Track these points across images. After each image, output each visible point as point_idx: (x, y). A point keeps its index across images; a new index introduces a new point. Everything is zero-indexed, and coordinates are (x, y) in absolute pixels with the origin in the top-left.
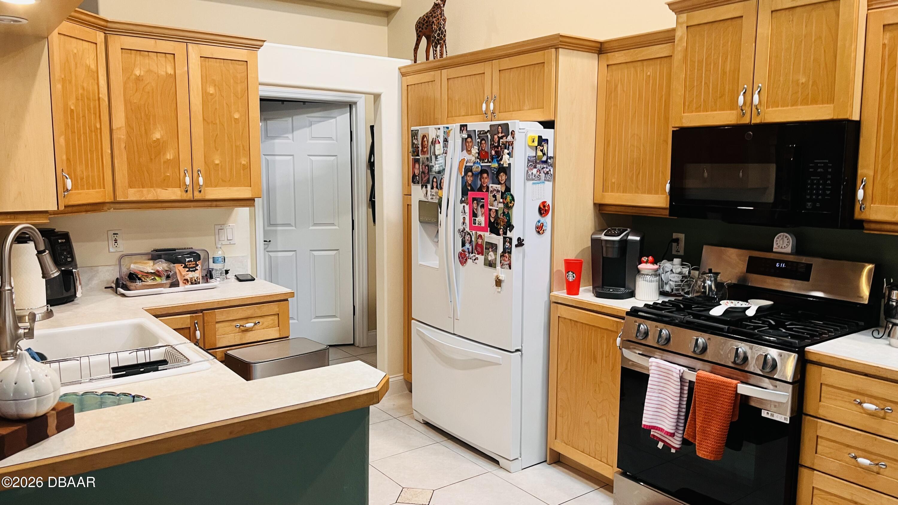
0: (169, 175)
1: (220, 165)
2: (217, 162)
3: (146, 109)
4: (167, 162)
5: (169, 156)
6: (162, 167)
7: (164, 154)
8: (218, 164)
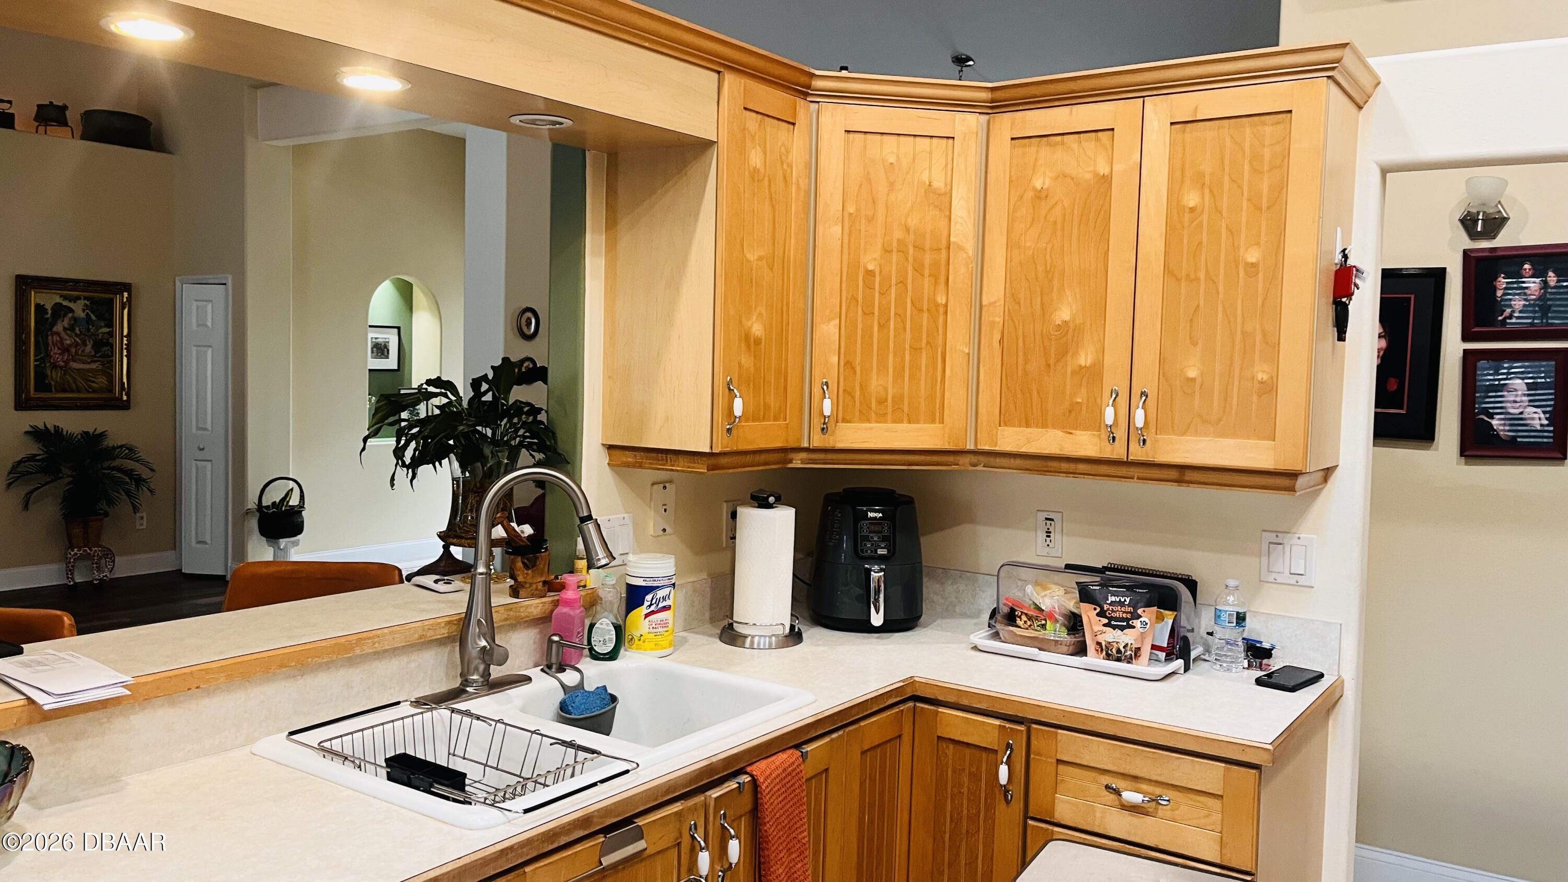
0: (1079, 400)
1: (1199, 381)
2: (1192, 373)
3: (1048, 257)
4: (1080, 371)
5: (1085, 358)
6: (1068, 383)
7: (1076, 353)
8: (1193, 380)
